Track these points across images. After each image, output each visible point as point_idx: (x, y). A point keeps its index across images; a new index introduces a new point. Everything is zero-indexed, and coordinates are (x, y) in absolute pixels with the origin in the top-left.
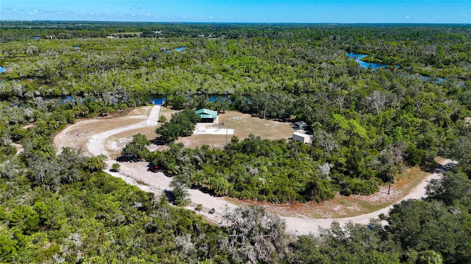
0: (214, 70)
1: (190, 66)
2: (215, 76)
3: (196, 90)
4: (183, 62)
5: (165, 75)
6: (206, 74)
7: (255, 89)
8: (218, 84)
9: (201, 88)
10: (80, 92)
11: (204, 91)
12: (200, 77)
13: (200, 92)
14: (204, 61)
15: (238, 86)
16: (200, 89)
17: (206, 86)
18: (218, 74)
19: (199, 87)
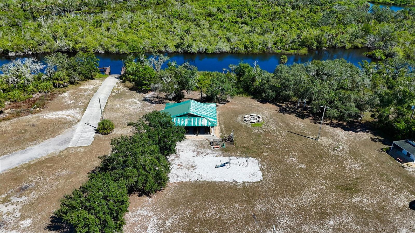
0: (197, 15)
1: (167, 9)
2: (200, 23)
3: (175, 46)
4: (158, 5)
5: (134, 22)
6: (187, 20)
7: (260, 44)
8: (205, 36)
9: (182, 44)
10: (4, 50)
11: (186, 49)
12: (180, 24)
13: (180, 50)
14: (184, 3)
15: (235, 39)
16: (180, 45)
17: (188, 40)
18: (202, 19)
19: (179, 41)
